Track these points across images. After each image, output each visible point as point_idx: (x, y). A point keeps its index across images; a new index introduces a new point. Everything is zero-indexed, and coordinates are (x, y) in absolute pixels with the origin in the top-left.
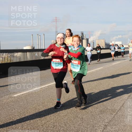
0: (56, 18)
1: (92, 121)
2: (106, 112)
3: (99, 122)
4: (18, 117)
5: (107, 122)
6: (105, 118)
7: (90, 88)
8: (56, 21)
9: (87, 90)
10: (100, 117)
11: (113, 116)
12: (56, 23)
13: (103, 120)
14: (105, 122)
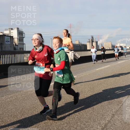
0: (71, 24)
1: (102, 110)
2: (114, 103)
3: (108, 111)
4: (40, 106)
5: (114, 112)
6: (113, 108)
7: (100, 83)
8: (71, 27)
9: (97, 85)
10: (109, 107)
11: (119, 106)
12: (71, 29)
13: (111, 110)
14: (113, 112)
